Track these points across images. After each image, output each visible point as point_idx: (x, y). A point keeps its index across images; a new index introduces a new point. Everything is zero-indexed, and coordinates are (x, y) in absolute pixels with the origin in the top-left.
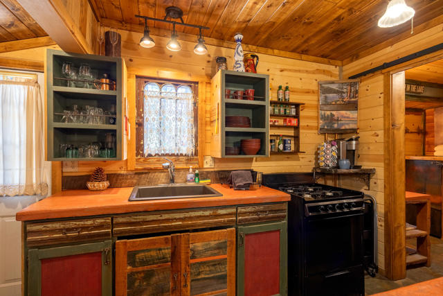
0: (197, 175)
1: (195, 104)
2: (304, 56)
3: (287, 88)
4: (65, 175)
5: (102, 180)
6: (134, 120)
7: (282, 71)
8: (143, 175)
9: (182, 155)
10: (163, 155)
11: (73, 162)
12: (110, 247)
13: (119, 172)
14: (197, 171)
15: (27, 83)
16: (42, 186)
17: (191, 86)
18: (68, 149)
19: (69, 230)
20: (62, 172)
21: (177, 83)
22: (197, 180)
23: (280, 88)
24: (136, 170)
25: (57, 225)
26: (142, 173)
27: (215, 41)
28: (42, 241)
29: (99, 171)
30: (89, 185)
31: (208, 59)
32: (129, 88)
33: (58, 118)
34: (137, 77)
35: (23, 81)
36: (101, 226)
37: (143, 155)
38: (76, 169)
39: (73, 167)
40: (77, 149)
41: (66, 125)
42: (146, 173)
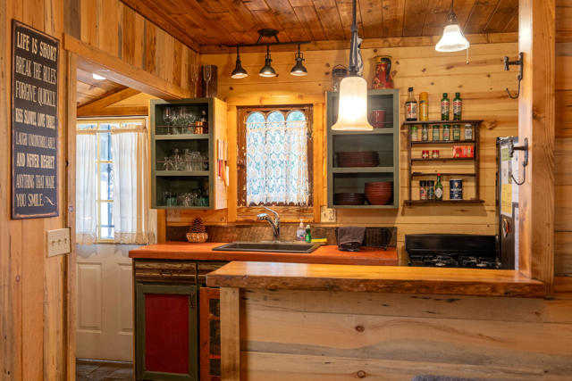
0: (308, 231)
1: (310, 134)
2: (493, 37)
3: (458, 96)
4: (169, 224)
5: (200, 232)
6: (235, 162)
7: (449, 67)
8: (245, 229)
9: (292, 204)
10: (268, 204)
11: (175, 211)
12: (195, 292)
13: (219, 224)
14: (308, 227)
15: (137, 130)
16: (149, 235)
17: (304, 110)
18: (168, 197)
19: (164, 271)
20: (166, 222)
21: (285, 109)
22: (308, 238)
23: (445, 96)
24: (237, 222)
25: (155, 265)
26: (244, 226)
27: (335, 43)
28: (146, 277)
29: (197, 221)
30: (188, 236)
31: (326, 69)
32: (228, 123)
33: (160, 166)
34: (238, 107)
35: (134, 128)
36: (187, 271)
37: (245, 204)
38: (178, 219)
39: (175, 216)
40: (175, 197)
41: (166, 173)
42: (248, 226)
